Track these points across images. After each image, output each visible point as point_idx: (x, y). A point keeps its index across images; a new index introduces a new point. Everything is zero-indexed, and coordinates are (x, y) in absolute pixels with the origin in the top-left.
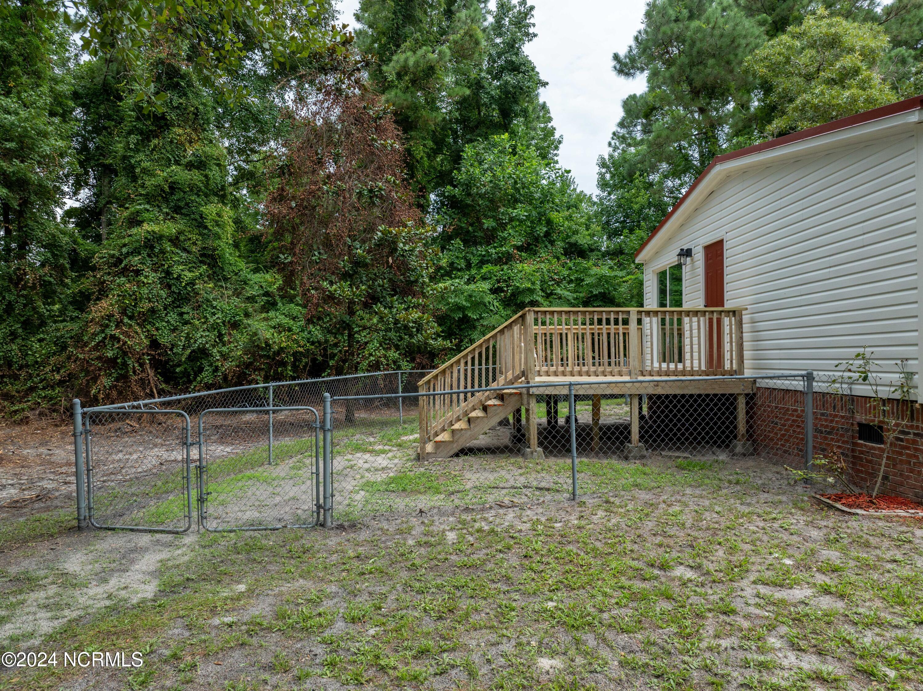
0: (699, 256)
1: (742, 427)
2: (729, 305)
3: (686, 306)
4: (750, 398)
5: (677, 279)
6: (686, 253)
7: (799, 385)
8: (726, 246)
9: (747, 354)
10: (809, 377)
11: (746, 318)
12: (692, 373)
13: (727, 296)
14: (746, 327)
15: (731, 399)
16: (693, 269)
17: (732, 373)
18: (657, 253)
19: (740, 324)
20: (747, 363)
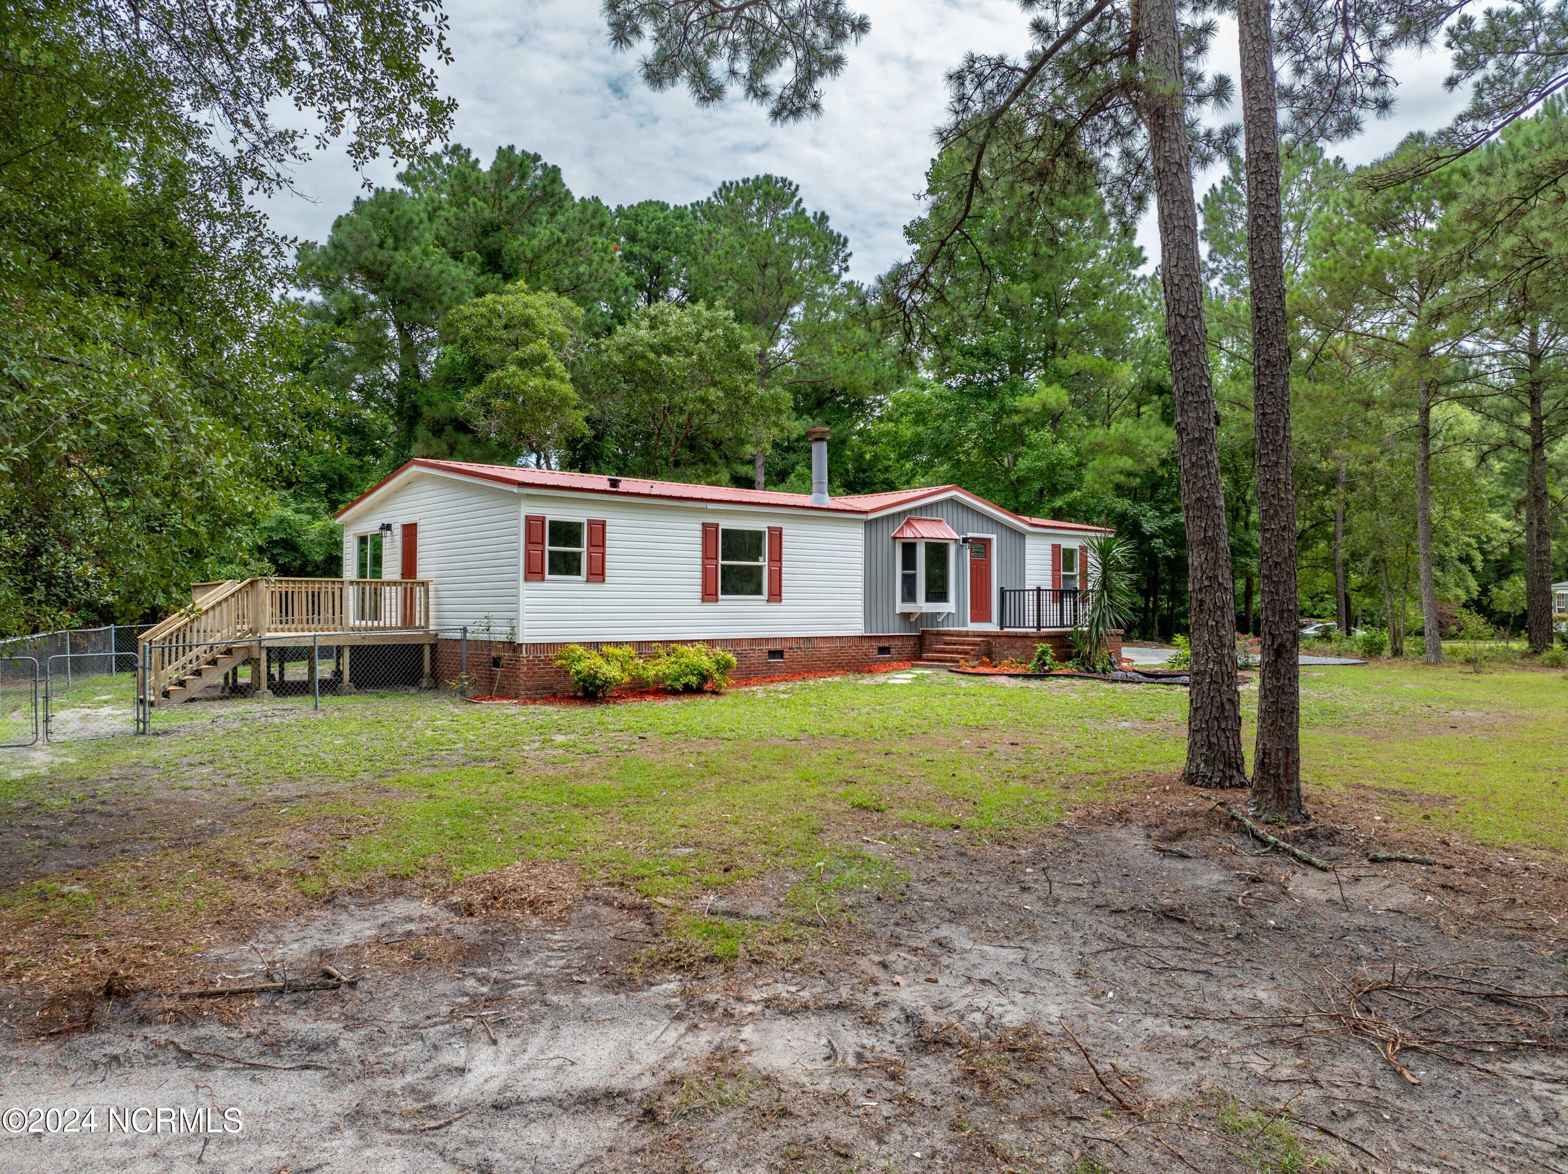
0: (397, 531)
1: (427, 669)
2: (420, 576)
3: (385, 577)
4: (433, 647)
5: (378, 546)
6: (388, 527)
7: (458, 635)
8: (419, 529)
9: (431, 614)
10: (465, 630)
11: (431, 587)
12: (391, 628)
13: (419, 568)
14: (431, 594)
15: (420, 648)
16: (393, 541)
17: (421, 627)
18: (358, 519)
19: (427, 592)
20: (432, 621)
